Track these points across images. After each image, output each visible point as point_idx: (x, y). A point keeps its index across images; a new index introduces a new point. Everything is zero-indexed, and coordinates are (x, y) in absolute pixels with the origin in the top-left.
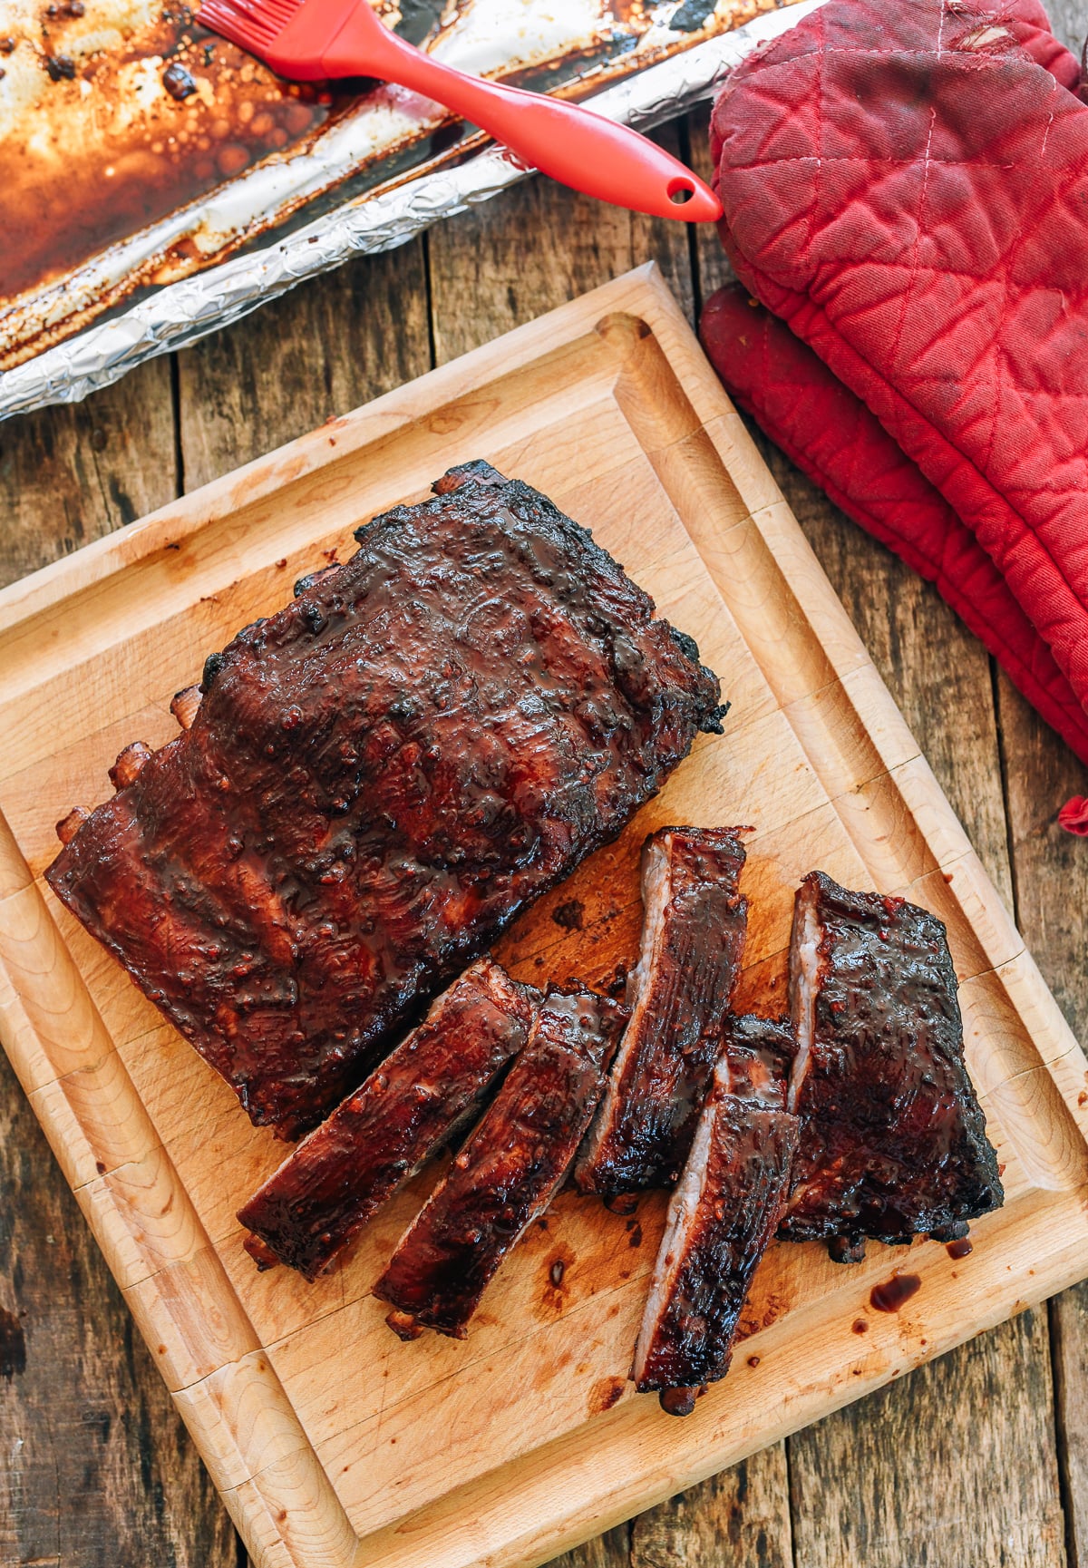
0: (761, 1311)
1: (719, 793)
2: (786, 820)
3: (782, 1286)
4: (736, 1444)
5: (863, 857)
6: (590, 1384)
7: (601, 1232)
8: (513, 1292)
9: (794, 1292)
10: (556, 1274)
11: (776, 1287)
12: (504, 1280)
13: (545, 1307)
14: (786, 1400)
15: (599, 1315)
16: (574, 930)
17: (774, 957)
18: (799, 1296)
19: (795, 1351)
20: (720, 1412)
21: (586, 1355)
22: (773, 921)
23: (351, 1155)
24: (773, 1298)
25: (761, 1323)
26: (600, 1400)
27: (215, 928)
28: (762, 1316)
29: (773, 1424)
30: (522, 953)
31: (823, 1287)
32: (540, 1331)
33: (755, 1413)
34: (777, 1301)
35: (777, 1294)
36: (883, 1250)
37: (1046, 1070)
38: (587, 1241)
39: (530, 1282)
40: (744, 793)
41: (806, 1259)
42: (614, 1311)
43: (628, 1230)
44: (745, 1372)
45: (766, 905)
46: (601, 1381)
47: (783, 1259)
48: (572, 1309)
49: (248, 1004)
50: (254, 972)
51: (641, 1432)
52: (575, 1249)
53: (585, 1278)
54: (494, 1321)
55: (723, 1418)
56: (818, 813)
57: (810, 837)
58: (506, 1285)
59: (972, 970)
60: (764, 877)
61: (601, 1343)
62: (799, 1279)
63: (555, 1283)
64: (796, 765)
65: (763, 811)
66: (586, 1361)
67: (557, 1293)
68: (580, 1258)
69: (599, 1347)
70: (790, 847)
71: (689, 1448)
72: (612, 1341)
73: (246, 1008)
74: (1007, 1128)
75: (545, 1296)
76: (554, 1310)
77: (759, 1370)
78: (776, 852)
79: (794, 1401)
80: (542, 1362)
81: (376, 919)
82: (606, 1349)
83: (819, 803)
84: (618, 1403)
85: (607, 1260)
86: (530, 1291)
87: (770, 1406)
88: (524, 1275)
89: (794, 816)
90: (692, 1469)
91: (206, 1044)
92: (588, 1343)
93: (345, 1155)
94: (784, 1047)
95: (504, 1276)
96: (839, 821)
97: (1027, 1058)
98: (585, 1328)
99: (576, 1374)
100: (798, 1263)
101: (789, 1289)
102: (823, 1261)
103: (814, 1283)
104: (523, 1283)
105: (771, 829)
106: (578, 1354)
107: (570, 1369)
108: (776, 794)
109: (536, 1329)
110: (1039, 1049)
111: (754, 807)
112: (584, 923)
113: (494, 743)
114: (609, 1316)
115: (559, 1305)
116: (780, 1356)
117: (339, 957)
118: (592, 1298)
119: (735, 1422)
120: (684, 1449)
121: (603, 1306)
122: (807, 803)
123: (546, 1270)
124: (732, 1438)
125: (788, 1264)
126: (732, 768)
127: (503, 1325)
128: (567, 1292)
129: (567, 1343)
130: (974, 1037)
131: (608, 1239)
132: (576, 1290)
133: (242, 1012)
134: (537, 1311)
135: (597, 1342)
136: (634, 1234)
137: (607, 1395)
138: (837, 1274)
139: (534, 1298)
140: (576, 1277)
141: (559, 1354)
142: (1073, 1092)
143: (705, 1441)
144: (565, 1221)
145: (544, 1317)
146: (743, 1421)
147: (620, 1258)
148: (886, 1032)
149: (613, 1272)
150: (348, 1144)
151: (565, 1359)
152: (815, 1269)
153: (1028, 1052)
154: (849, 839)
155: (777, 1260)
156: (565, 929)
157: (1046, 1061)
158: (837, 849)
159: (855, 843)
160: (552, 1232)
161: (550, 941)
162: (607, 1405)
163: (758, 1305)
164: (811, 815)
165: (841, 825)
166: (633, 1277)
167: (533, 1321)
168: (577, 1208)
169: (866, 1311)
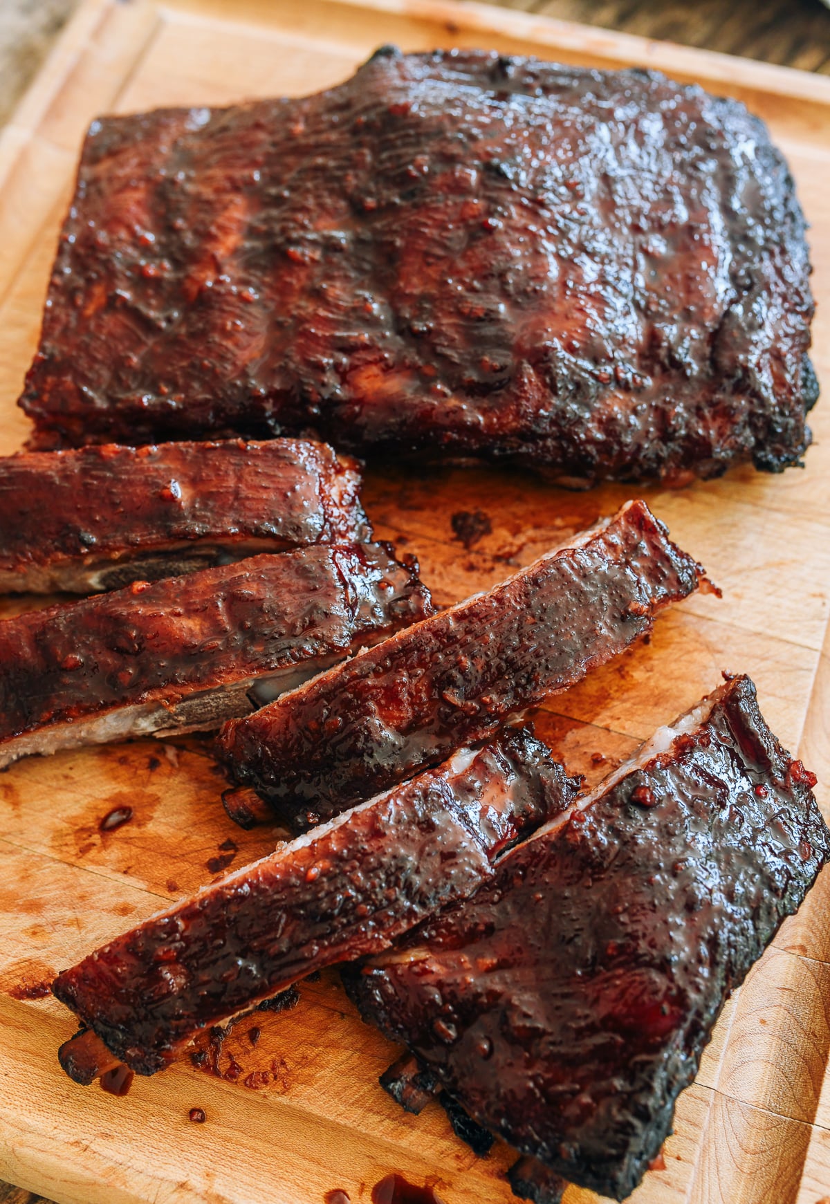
0: (257, 1064)
1: (715, 550)
2: (760, 629)
3: (305, 1062)
4: (88, 1174)
5: (805, 731)
6: (27, 955)
7: (194, 824)
8: (61, 796)
9: (308, 1081)
10: (114, 819)
11: (297, 1055)
12: (66, 777)
13: (71, 839)
14: (182, 1186)
15: (108, 899)
16: (460, 544)
17: (623, 738)
18: (310, 1090)
19: (249, 1152)
20: (111, 1128)
21: (55, 923)
22: (656, 704)
23: (59, 487)
24: (283, 1063)
25: (243, 1076)
26: (18, 982)
27: (166, 227)
28: (253, 1069)
29: (144, 1196)
30: (395, 520)
31: (342, 1108)
32: (42, 856)
33: (139, 1165)
34: (282, 1070)
35: (290, 1065)
36: (443, 1137)
37: (809, 1132)
38: (174, 819)
39: (85, 802)
40: (739, 572)
41: (355, 1060)
42: (125, 910)
43: (221, 847)
44: (179, 1117)
45: (664, 684)
46: (39, 963)
47: (333, 1036)
48: (91, 867)
49: (124, 300)
50: (157, 282)
51: (21, 1065)
52: (155, 815)
53: (135, 851)
54: (16, 804)
55: (105, 1136)
56: (797, 650)
57: (768, 664)
58: (62, 783)
59: (819, 951)
60: (686, 657)
61: (80, 928)
62: (326, 1072)
63: (105, 828)
64: (817, 590)
65: (744, 602)
66: (48, 929)
67: (96, 838)
68: (151, 828)
69: (73, 929)
70: (740, 655)
71: (41, 1126)
72: (92, 936)
73: (118, 304)
74: (705, 1150)
75: (83, 830)
76: (73, 850)
77: (192, 1130)
78: (721, 647)
79: (189, 1196)
80: (11, 887)
81: (300, 320)
82: (77, 937)
83: (808, 642)
84: (29, 1003)
85: (172, 854)
86: (75, 810)
87: (160, 1174)
88: (87, 791)
89: (770, 632)
90: (19, 1149)
91: (56, 304)
92: (69, 914)
93: (53, 483)
94: (549, 799)
95: (71, 773)
96: (812, 676)
97: (798, 1101)
98: (82, 898)
99: (25, 931)
100: (344, 1055)
101: (306, 1071)
102: (369, 1080)
103: (338, 1094)
104: (78, 797)
105: (736, 623)
106: (50, 914)
107: (27, 921)
108: (771, 599)
109: (42, 850)
110: (822, 1100)
111: (738, 590)
112: (476, 547)
113: (554, 271)
114: (115, 909)
115: (84, 851)
116: (228, 1140)
117: (234, 324)
118: (119, 876)
119: (112, 1152)
120: (35, 1120)
121: (119, 894)
122: (796, 632)
123: (108, 806)
124: (90, 1163)
125: (333, 1045)
126: (750, 540)
127: (18, 816)
128: (105, 846)
129: (51, 893)
130: (757, 1021)
131: (195, 837)
132: (115, 852)
133: (113, 303)
134: (58, 835)
135: (77, 923)
136: (222, 857)
137: (29, 983)
138: (370, 1110)
139: (72, 821)
140: (127, 841)
141: (33, 895)
142: (819, 1187)
143: (62, 1136)
144: (175, 781)
145: (58, 848)
146: (120, 1158)
147: (185, 866)
148: (674, 871)
149: (164, 872)
150: (66, 477)
151: (33, 907)
152: (353, 1080)
153: (805, 1093)
154: (807, 701)
155: (326, 1029)
156: (453, 535)
157: (818, 1120)
158: (785, 698)
159: (810, 712)
160: (154, 779)
161: (430, 532)
162: (20, 994)
163: (261, 1053)
164: (788, 647)
165: (811, 681)
166: (175, 895)
167: (47, 840)
168: (197, 780)
169: (361, 1191)
